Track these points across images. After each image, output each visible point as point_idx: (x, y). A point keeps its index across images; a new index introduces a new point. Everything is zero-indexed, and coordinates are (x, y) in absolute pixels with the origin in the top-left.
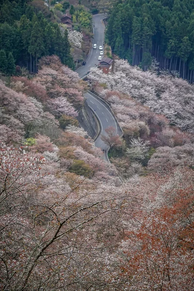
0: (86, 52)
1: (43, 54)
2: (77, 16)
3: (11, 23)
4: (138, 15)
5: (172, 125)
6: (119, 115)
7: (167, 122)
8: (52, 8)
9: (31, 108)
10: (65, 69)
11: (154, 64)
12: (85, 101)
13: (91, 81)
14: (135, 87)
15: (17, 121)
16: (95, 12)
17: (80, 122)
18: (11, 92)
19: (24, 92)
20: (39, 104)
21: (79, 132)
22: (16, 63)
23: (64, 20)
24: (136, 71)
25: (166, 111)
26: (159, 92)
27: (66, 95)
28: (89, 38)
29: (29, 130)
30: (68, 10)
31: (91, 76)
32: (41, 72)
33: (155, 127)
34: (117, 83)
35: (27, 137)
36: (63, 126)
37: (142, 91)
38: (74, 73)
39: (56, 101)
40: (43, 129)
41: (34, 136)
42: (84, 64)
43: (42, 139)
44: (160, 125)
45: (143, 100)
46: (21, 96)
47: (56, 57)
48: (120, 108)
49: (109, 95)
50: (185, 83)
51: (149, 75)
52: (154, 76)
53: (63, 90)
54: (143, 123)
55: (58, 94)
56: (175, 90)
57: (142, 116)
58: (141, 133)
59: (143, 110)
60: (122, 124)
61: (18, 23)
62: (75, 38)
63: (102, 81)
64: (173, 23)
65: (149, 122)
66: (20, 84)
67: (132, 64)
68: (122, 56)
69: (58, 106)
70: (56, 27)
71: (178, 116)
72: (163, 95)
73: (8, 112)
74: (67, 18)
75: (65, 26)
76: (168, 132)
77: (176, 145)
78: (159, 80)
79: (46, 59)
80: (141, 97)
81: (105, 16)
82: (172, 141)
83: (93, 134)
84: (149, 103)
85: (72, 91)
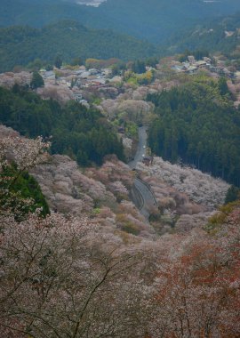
0: (134, 152)
1: (106, 153)
2: (129, 128)
3: (85, 132)
4: (168, 128)
5: (191, 200)
6: (156, 194)
7: (187, 198)
8: (112, 123)
9: (98, 188)
10: (120, 163)
11: (179, 159)
12: (134, 184)
13: (137, 171)
14: (166, 175)
15: (88, 197)
16: (141, 126)
17: (130, 198)
18: (85, 178)
19: (94, 178)
20: (103, 186)
21: (129, 204)
22: (89, 159)
23: (120, 131)
24: (167, 164)
25: (187, 191)
26: (182, 178)
27: (121, 180)
28: (136, 143)
29: (97, 203)
30: (123, 125)
31: (138, 168)
32: (104, 165)
33: (180, 201)
34: (155, 172)
35: (95, 207)
36: (119, 201)
37: (171, 178)
38: (126, 166)
39: (115, 184)
40: (106, 202)
41: (100, 207)
42: (133, 159)
43: (105, 209)
44: (183, 200)
45: (172, 183)
46: (92, 180)
47: (114, 155)
48: (156, 188)
49: (149, 180)
50: (199, 172)
51: (176, 168)
52: (179, 168)
53: (119, 177)
54: (171, 199)
55: (116, 180)
56: (192, 177)
57: (171, 194)
58: (170, 206)
59: (172, 190)
60: (158, 199)
61: (90, 133)
62: (127, 142)
63: (145, 171)
64: (192, 133)
65: (176, 198)
66: (91, 173)
67: (165, 160)
68: (158, 155)
69: (116, 188)
70: (115, 135)
71: (195, 194)
72: (185, 181)
73: (83, 191)
74: (122, 129)
75: (121, 134)
76: (188, 204)
77: (194, 213)
78: (182, 170)
79: (108, 156)
80: (170, 181)
81: (147, 128)
82: (191, 211)
83: (139, 206)
84: (176, 186)
85: (125, 177)
